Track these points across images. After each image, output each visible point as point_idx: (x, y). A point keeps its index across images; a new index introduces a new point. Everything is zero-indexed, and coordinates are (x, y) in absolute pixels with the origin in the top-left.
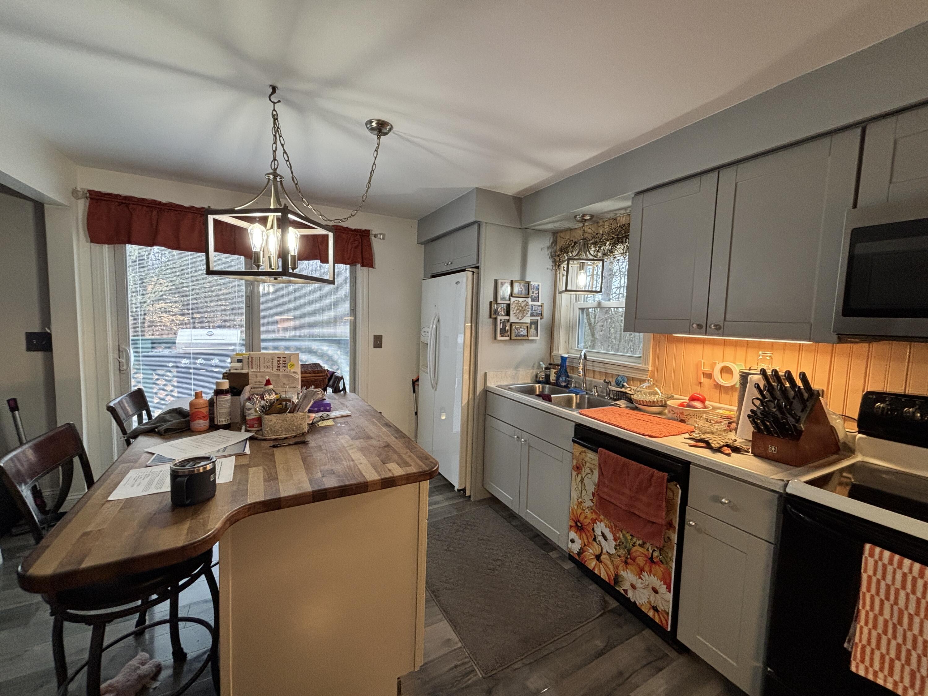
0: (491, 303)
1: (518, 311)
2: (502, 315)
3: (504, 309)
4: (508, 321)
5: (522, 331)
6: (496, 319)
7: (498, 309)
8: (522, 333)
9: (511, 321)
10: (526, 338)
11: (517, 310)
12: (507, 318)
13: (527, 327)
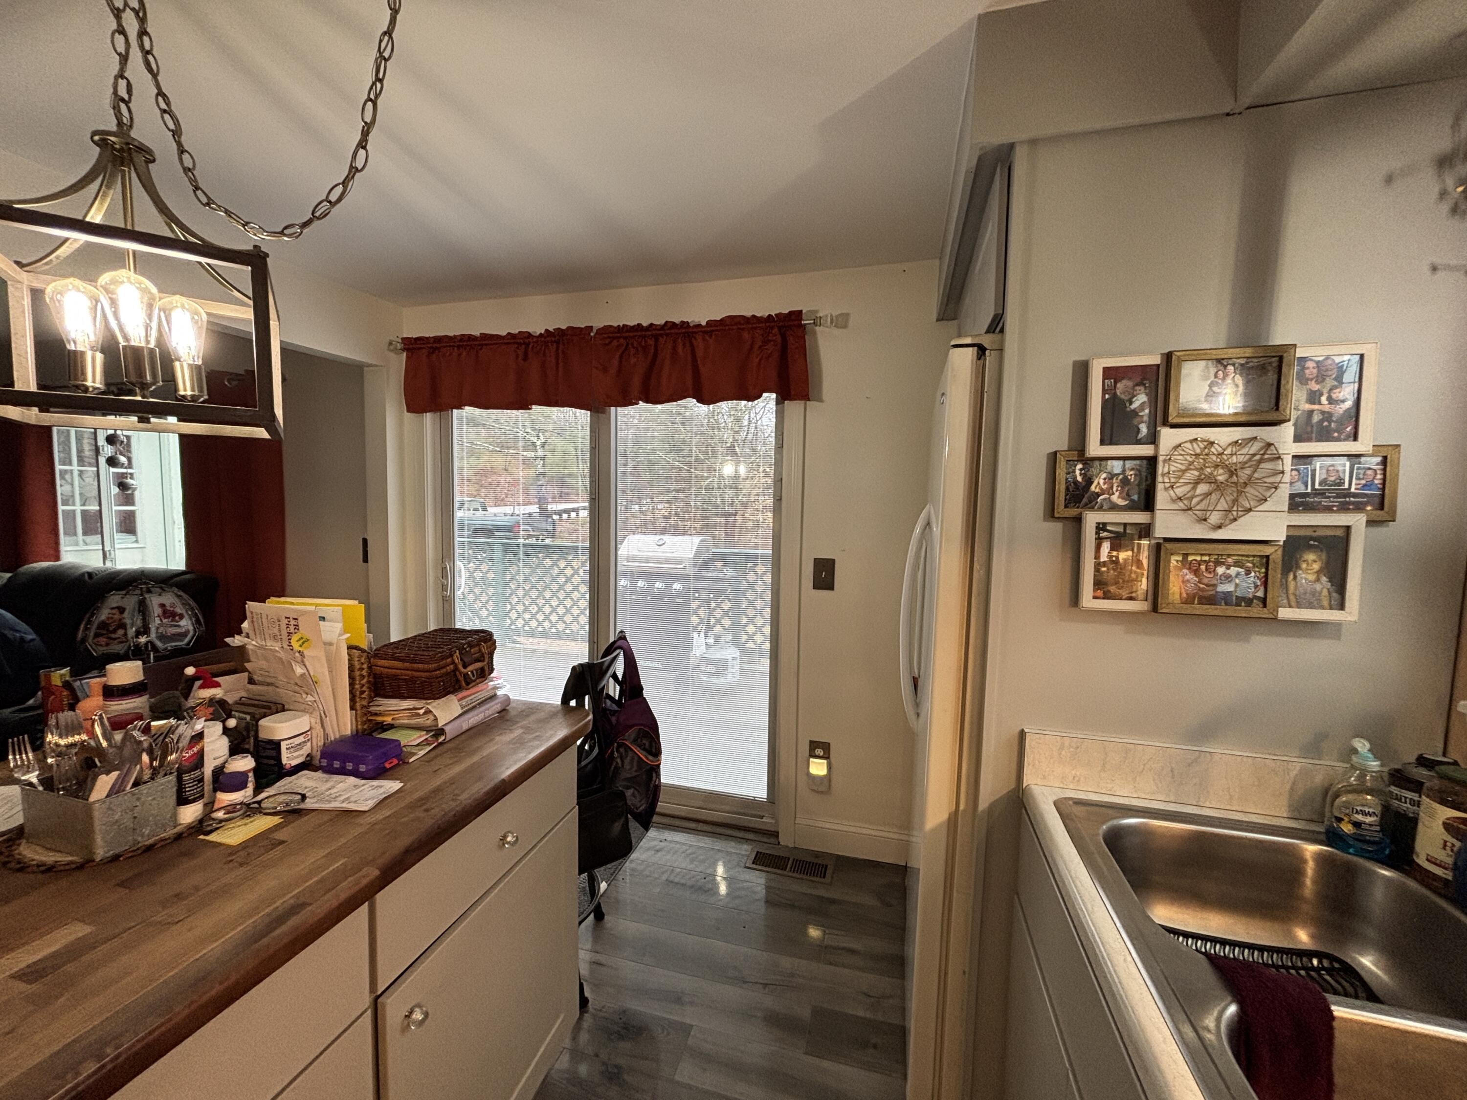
0: (1053, 457)
1: (1202, 488)
2: (1114, 507)
3: (1125, 482)
4: (1146, 531)
5: (1228, 578)
6: (1078, 520)
7: (1089, 481)
8: (1228, 588)
9: (1160, 531)
10: (1256, 611)
11: (1197, 482)
12: (1140, 517)
13: (1266, 560)
